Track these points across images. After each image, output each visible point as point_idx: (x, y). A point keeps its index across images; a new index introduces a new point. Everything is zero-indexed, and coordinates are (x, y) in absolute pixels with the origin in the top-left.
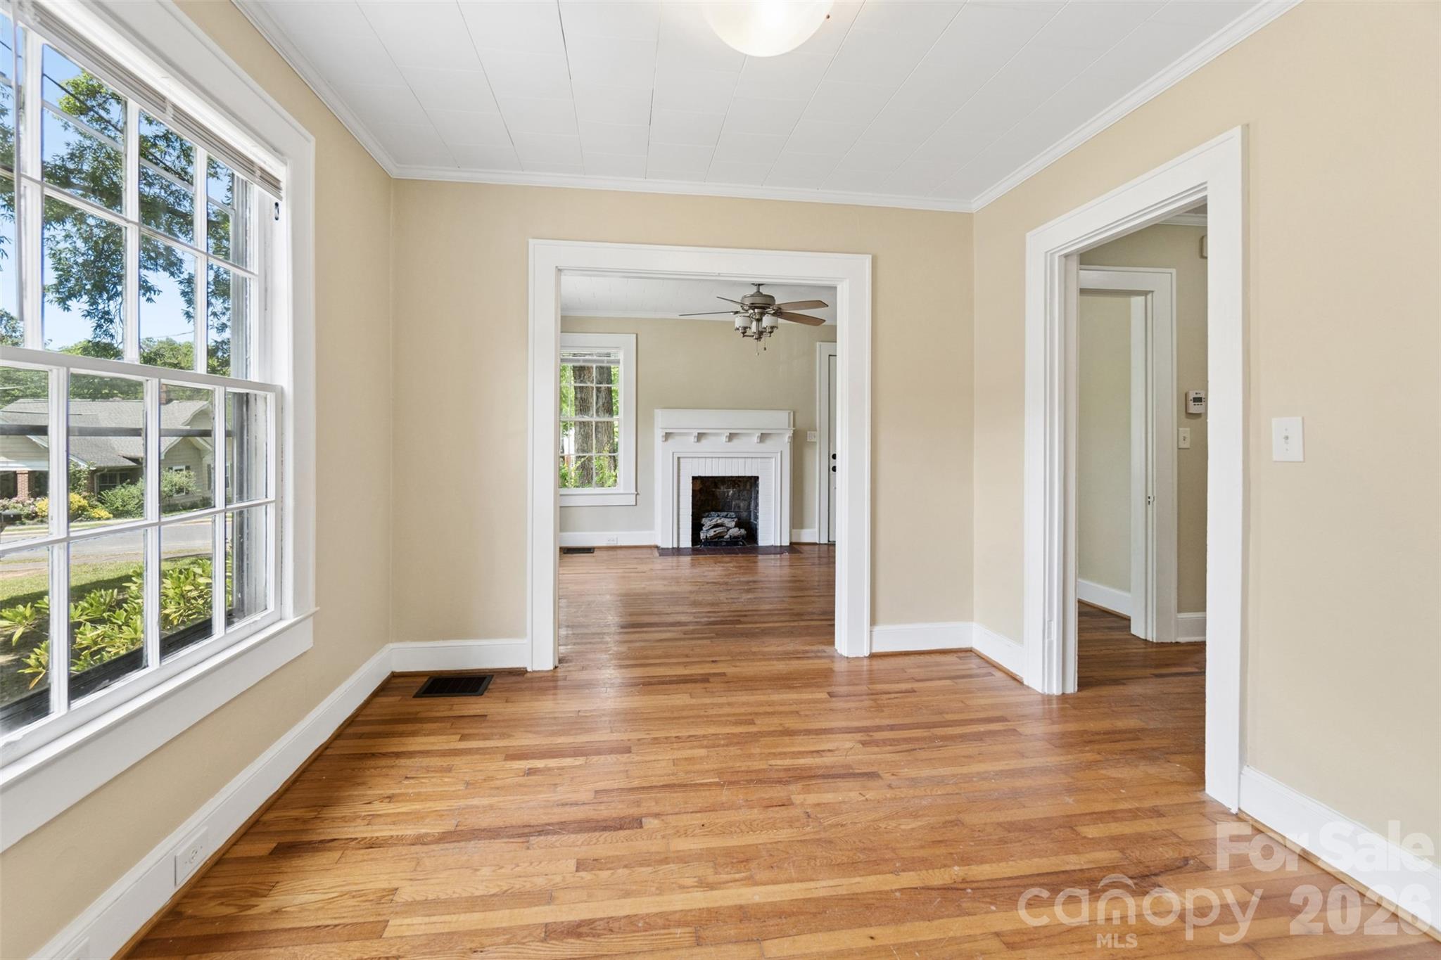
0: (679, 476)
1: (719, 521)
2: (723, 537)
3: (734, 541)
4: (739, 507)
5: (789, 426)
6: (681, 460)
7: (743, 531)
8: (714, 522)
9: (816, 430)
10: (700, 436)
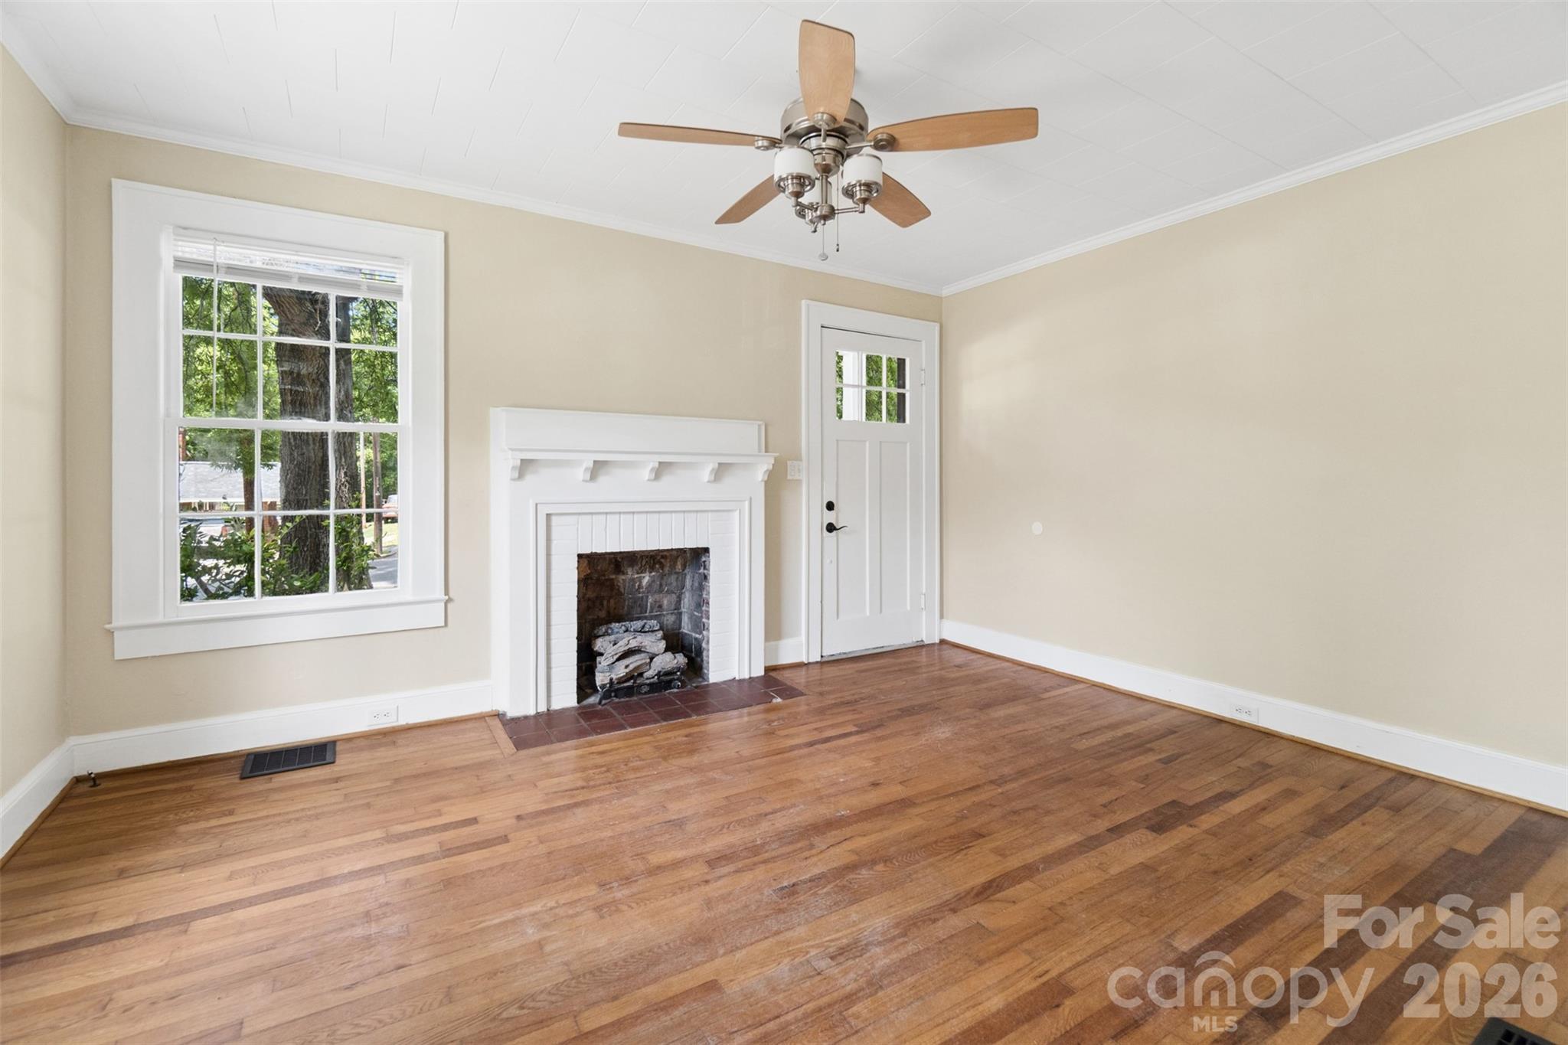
0: (548, 555)
1: (633, 644)
2: (641, 675)
3: (665, 680)
4: (660, 606)
5: (760, 451)
6: (554, 519)
7: (681, 659)
8: (622, 647)
9: (801, 460)
10: (598, 468)
